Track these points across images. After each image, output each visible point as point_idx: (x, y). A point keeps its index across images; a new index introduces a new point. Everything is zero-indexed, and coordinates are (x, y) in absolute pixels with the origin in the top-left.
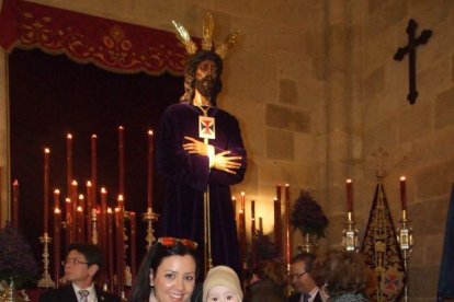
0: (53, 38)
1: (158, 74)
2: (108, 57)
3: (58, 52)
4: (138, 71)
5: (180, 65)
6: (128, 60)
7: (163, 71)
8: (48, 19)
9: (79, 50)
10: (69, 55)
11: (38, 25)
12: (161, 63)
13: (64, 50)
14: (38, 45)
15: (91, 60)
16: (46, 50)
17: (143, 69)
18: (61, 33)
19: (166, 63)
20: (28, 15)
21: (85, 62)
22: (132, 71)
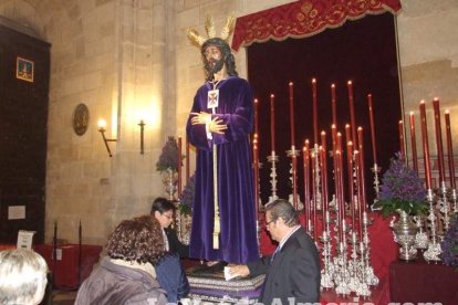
0: (264, 32)
1: (341, 24)
2: (300, 28)
3: (267, 39)
4: (323, 29)
5: (360, 9)
6: (315, 24)
7: (344, 21)
8: (260, 21)
9: (280, 31)
10: (274, 38)
11: (255, 27)
12: (342, 16)
13: (271, 36)
14: (255, 40)
15: (289, 35)
16: (260, 41)
17: (327, 26)
18: (269, 25)
19: (347, 13)
20: (250, 23)
21: (285, 38)
22: (319, 31)
